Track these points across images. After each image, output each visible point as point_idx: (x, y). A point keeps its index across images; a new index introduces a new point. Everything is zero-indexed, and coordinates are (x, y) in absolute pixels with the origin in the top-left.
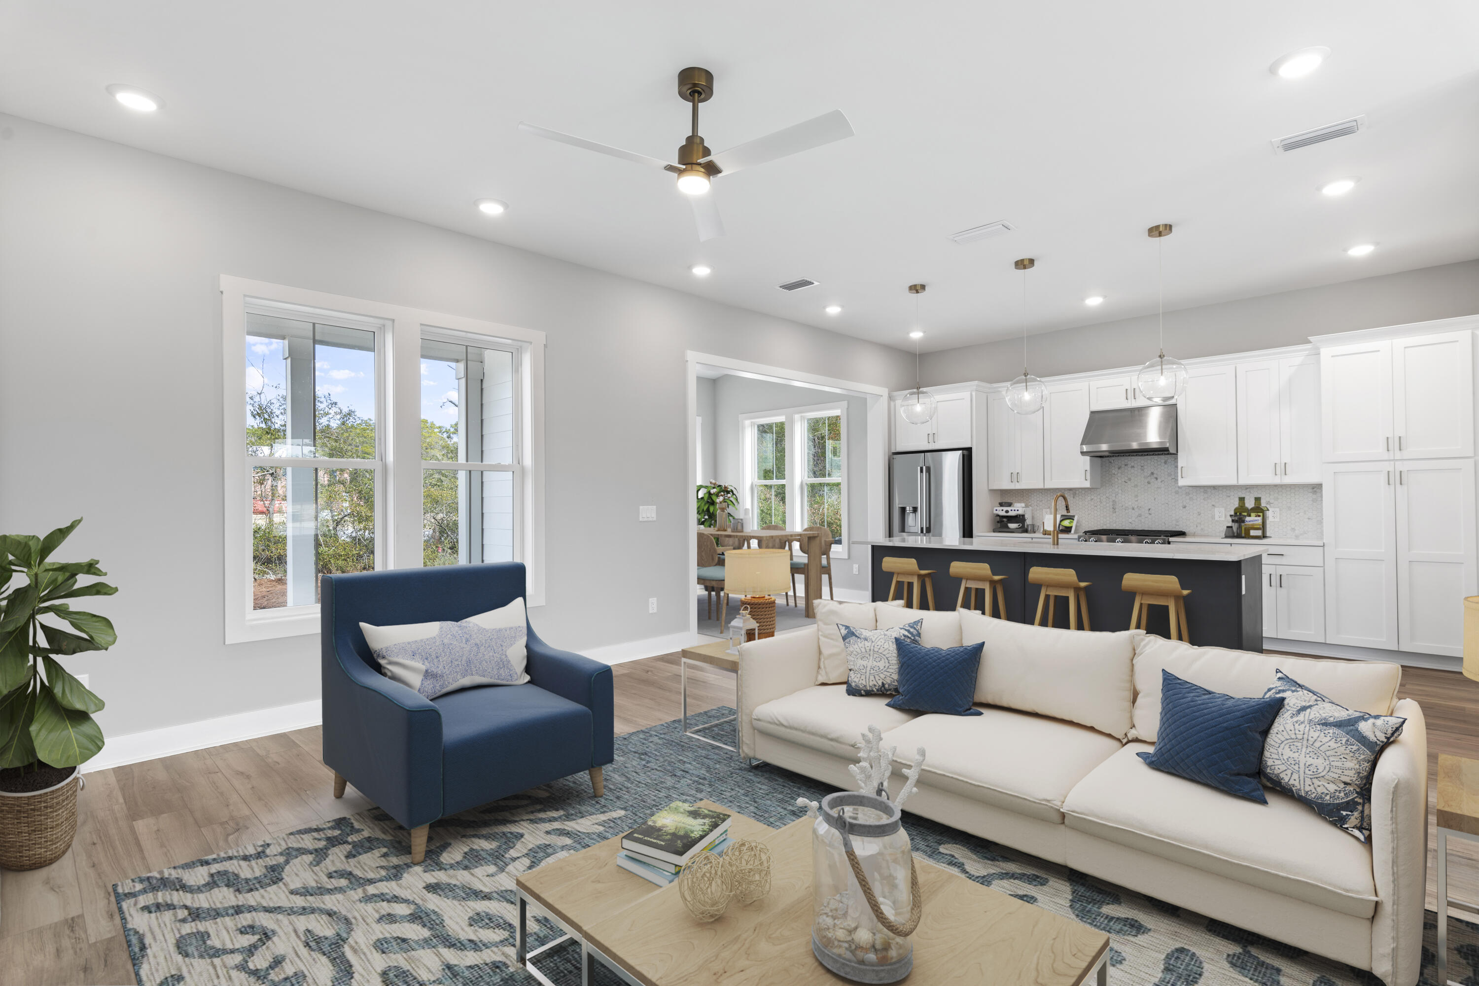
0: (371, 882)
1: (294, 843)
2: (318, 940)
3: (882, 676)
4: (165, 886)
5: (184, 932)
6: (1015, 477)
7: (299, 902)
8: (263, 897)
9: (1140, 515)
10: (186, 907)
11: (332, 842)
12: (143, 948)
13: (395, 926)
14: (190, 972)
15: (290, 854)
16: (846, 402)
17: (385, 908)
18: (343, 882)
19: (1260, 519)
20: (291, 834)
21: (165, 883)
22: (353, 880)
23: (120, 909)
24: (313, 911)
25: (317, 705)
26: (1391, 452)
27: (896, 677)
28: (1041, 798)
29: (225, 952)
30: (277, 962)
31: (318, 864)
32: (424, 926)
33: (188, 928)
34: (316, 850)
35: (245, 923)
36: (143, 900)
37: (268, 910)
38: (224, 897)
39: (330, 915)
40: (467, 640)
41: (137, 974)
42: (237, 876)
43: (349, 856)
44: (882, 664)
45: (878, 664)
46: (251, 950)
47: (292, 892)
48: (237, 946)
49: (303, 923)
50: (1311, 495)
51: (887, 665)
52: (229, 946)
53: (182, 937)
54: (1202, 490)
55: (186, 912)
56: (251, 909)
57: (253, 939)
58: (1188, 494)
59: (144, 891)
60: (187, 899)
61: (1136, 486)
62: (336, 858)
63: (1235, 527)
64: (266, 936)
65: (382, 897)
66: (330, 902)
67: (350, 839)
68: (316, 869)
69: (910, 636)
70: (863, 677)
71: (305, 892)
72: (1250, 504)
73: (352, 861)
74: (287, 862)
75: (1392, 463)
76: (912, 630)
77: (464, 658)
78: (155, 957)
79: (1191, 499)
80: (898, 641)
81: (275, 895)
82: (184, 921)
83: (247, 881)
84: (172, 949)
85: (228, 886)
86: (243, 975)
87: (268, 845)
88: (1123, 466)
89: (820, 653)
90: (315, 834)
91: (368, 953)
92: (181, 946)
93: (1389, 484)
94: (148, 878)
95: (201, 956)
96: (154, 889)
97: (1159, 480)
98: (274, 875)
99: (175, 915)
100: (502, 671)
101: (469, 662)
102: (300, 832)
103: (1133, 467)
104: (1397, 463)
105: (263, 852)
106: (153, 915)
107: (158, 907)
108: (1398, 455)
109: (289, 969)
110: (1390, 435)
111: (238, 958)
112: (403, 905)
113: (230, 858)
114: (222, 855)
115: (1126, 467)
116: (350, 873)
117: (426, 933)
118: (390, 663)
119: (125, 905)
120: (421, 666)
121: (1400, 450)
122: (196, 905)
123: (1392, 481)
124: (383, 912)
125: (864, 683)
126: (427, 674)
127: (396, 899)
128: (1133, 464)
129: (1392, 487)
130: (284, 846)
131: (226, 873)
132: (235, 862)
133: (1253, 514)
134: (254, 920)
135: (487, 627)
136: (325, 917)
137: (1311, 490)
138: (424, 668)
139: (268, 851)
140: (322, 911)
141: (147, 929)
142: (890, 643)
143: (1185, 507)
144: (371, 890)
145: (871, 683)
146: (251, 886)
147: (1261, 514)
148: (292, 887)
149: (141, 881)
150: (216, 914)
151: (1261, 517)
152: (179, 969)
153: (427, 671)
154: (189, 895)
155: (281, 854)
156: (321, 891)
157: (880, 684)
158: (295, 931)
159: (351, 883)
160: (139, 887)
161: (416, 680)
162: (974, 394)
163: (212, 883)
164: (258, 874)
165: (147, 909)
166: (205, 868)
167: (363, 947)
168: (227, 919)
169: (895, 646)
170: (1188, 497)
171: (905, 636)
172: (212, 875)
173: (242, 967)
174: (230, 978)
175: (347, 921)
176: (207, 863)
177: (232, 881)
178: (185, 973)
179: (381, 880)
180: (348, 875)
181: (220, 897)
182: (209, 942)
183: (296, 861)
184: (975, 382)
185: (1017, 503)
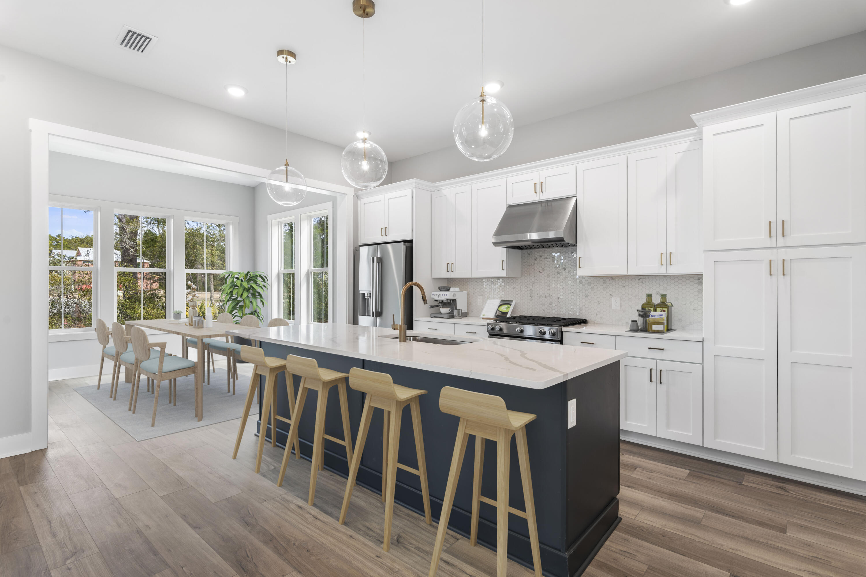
6: (450, 267)
9: (551, 303)
16: (331, 202)
19: (664, 314)
26: (774, 239)
50: (696, 285)
54: (602, 280)
58: (589, 283)
61: (548, 276)
63: (640, 321)
72: (657, 300)
75: (775, 250)
79: (592, 288)
88: (538, 257)
93: (771, 275)
97: (567, 271)
103: (546, 258)
104: (780, 251)
108: (781, 242)
110: (773, 219)
115: (541, 259)
121: (783, 236)
123: (774, 271)
128: (546, 255)
129: (774, 277)
133: (658, 309)
137: (697, 281)
143: (587, 296)
147: (666, 309)
151: (666, 312)
162: (414, 191)
170: (590, 287)
184: (414, 180)
185: (452, 289)
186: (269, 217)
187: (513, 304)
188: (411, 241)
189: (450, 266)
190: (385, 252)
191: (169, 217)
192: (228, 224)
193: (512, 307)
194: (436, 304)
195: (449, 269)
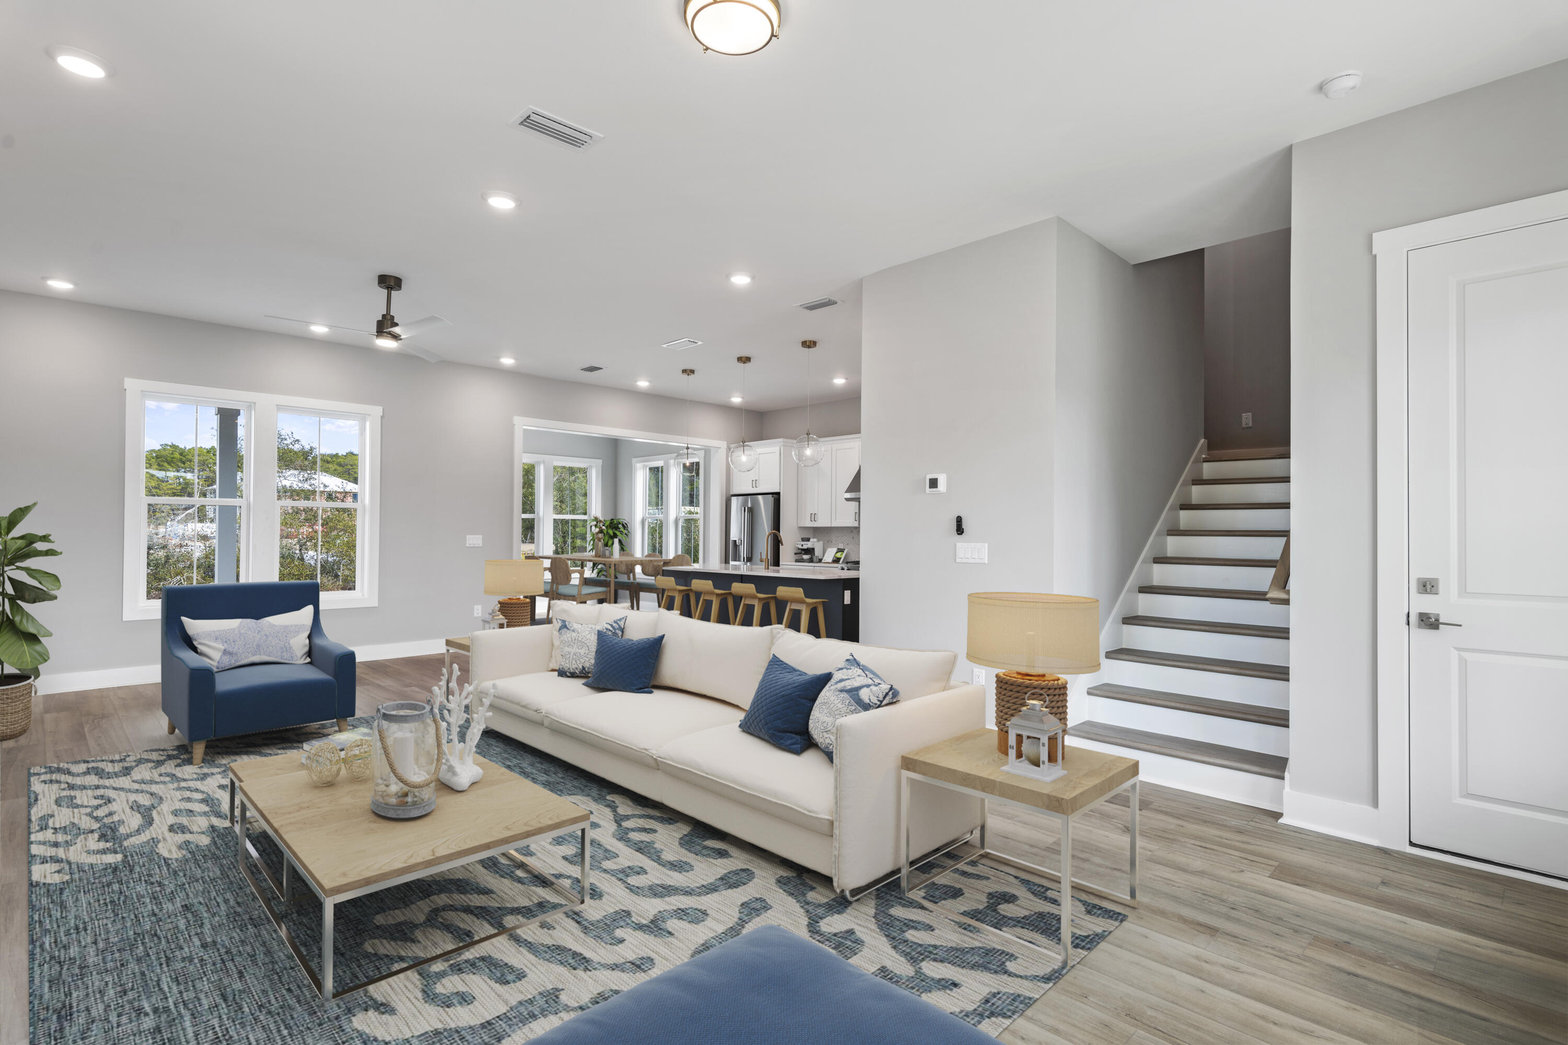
0: (185, 780)
1: (145, 756)
2: (139, 806)
3: (583, 661)
4: (59, 771)
5: (62, 795)
7: (136, 786)
8: (115, 782)
10: (67, 783)
11: (170, 757)
12: (36, 800)
13: (189, 804)
14: (59, 814)
15: (139, 762)
16: (703, 453)
17: (188, 794)
18: (168, 779)
20: (146, 751)
21: (59, 770)
22: (174, 778)
23: (29, 781)
24: (142, 792)
25: (158, 668)
27: (593, 661)
28: (642, 747)
29: (82, 806)
30: (111, 814)
31: (156, 768)
32: (208, 805)
33: (64, 793)
34: (158, 761)
35: (99, 794)
36: (43, 777)
37: (114, 789)
38: (93, 780)
39: (152, 794)
40: (259, 632)
41: (29, 812)
42: (103, 770)
43: (178, 765)
44: (582, 651)
45: (580, 651)
46: (97, 807)
47: (133, 781)
48: (90, 804)
49: (133, 797)
51: (587, 652)
52: (86, 804)
53: (60, 797)
55: (66, 785)
56: (105, 787)
57: (100, 802)
59: (46, 773)
60: (70, 779)
62: (169, 767)
64: (109, 801)
65: (188, 789)
66: (154, 788)
67: (182, 757)
68: (154, 771)
69: (611, 629)
70: (567, 661)
71: (143, 782)
73: (178, 769)
74: (137, 766)
76: (614, 625)
77: (255, 643)
78: (41, 805)
80: (600, 634)
81: (124, 782)
82: (64, 789)
83: (108, 773)
84: (52, 802)
85: (96, 775)
86: (88, 818)
87: (129, 756)
89: (553, 645)
90: (161, 753)
91: (166, 816)
92: (58, 802)
94: (50, 767)
95: (68, 807)
96: (52, 772)
98: (127, 771)
99: (59, 787)
100: (284, 654)
101: (258, 646)
102: (152, 750)
105: (124, 759)
106: (47, 785)
107: (51, 781)
109: (116, 818)
111: (88, 810)
112: (200, 794)
113: (103, 761)
114: (99, 758)
116: (174, 775)
117: (207, 809)
118: (200, 644)
119: (32, 779)
120: (222, 647)
122: (73, 783)
124: (186, 796)
125: (568, 666)
126: (225, 652)
127: (197, 790)
130: (139, 757)
131: (97, 768)
132: (105, 763)
134: (105, 793)
135: (276, 623)
136: (148, 796)
138: (223, 648)
139: (127, 759)
140: (147, 792)
141: (41, 792)
142: (593, 634)
144: (183, 784)
145: (574, 667)
146: (109, 776)
148: (135, 778)
149: (46, 768)
150: (84, 788)
152: (53, 812)
153: (225, 650)
154: (71, 777)
155: (135, 761)
156: (152, 782)
157: (581, 667)
158: (127, 801)
159: (172, 779)
160: (43, 770)
161: (216, 655)
162: (782, 449)
163: (88, 772)
164: (116, 770)
165: (45, 782)
166: (86, 764)
167: (165, 812)
168: (89, 791)
169: (596, 637)
171: (607, 629)
172: (88, 769)
173: (90, 815)
174: (81, 818)
175: (161, 798)
176: (88, 762)
177: (99, 773)
178: (56, 814)
179: (192, 780)
180: (173, 776)
181: (90, 779)
182: (74, 801)
183: (142, 766)
184: (781, 440)
185: (811, 540)
186: (634, 460)
187: (845, 552)
188: (778, 494)
189: (813, 516)
190: (756, 503)
191: (539, 463)
192: (591, 467)
193: (844, 554)
194: (800, 551)
195: (813, 519)
